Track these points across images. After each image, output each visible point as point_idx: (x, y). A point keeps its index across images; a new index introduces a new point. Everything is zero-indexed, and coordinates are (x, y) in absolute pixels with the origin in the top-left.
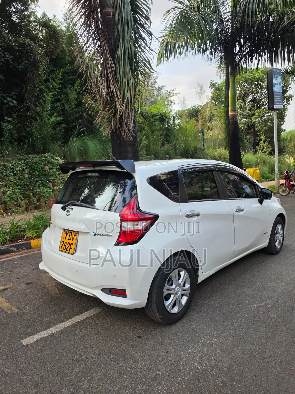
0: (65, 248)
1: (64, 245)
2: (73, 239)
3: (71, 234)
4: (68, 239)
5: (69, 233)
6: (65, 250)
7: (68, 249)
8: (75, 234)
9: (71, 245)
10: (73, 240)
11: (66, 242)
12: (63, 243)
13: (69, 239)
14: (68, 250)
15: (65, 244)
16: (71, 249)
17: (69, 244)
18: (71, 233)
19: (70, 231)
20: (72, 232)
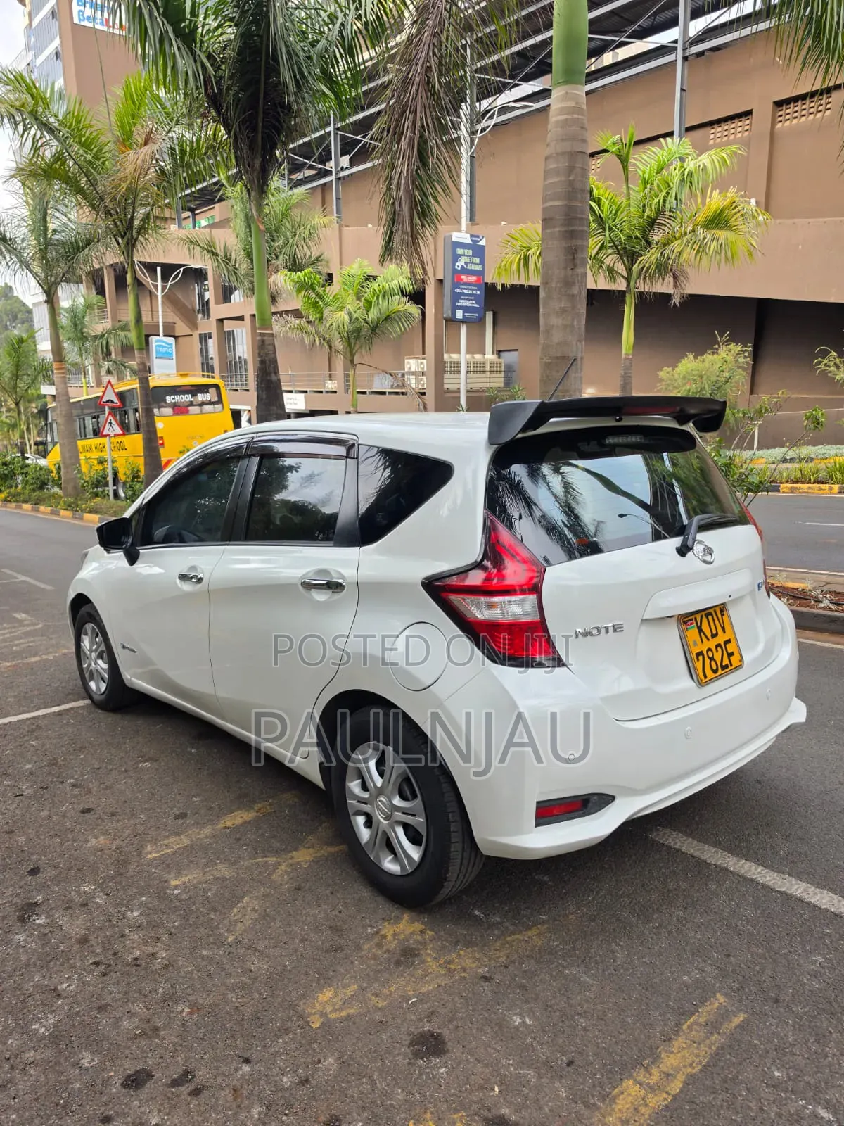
0: (715, 668)
1: (707, 661)
2: (723, 628)
3: (710, 618)
4: (709, 635)
5: (704, 619)
6: (720, 672)
7: (726, 662)
8: (722, 611)
9: (727, 646)
10: (724, 632)
11: (709, 650)
12: (701, 658)
13: (714, 636)
14: (727, 666)
15: (711, 656)
16: (731, 658)
17: (719, 649)
18: (711, 614)
19: (703, 613)
20: (712, 611)
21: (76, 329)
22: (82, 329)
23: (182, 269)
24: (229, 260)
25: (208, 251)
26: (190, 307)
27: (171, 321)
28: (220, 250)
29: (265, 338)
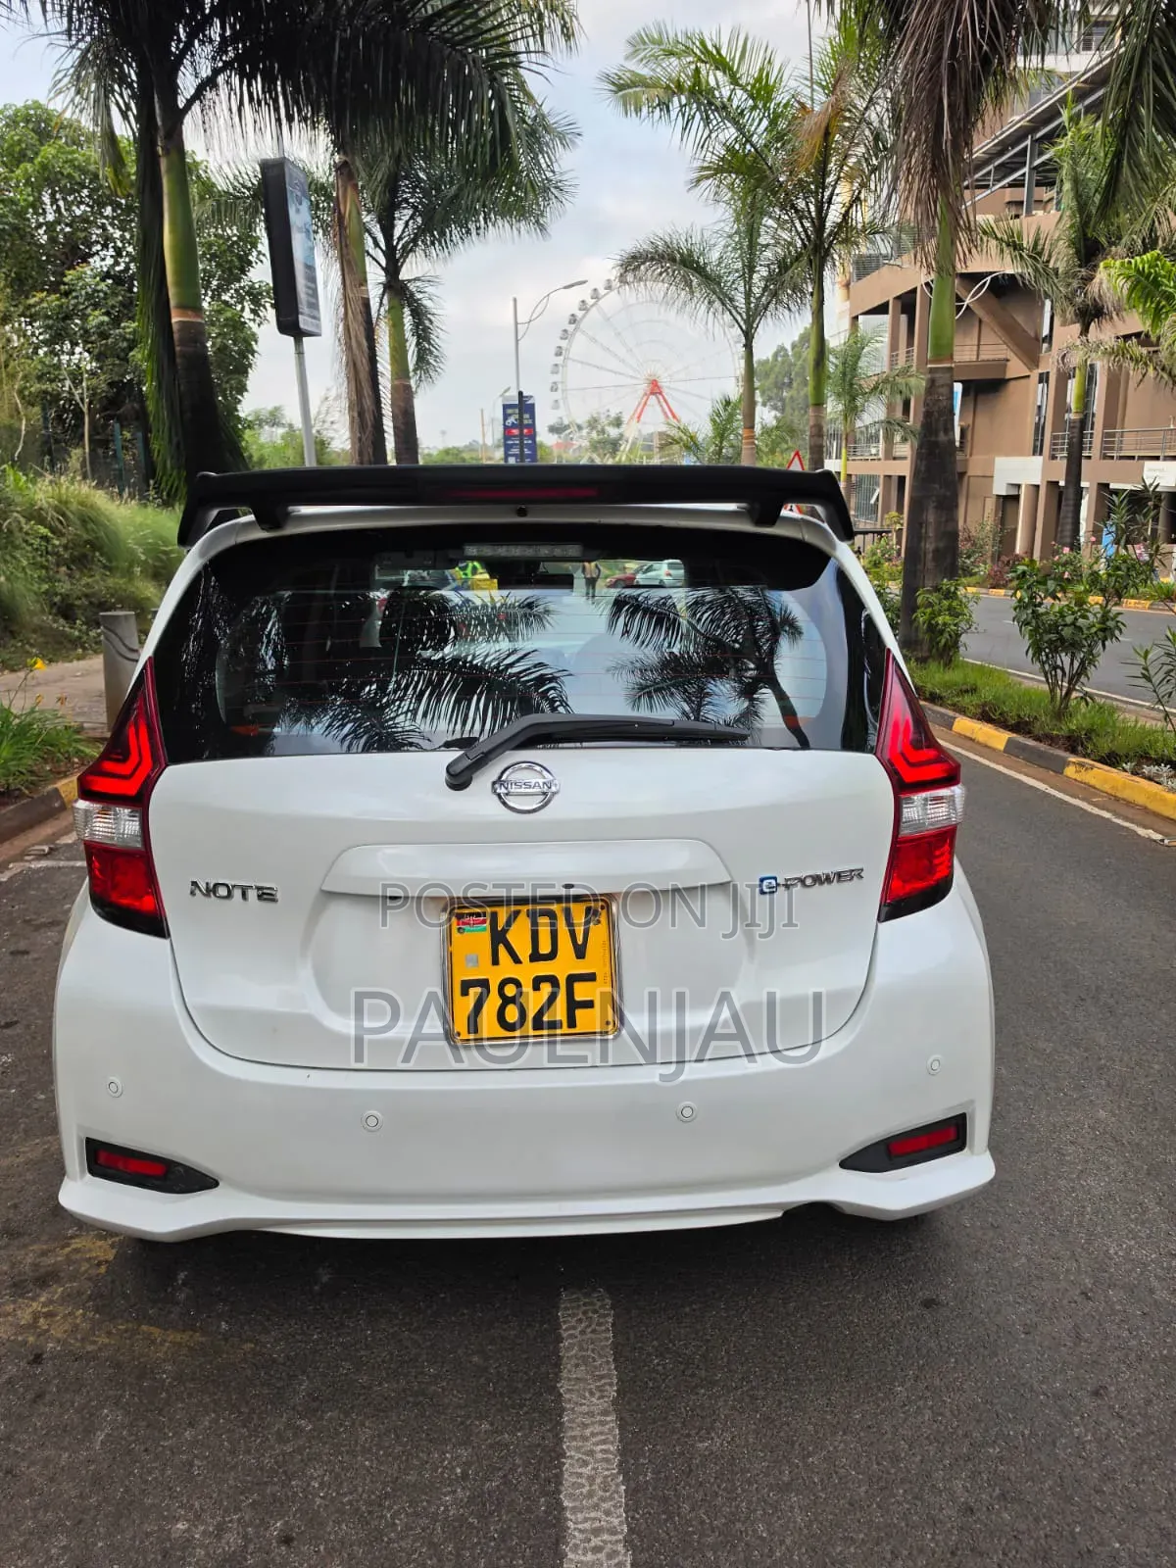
21: (844, 380)
22: (851, 379)
23: (989, 278)
24: (1040, 254)
25: (1008, 245)
26: (1032, 334)
27: (1003, 357)
28: (1027, 242)
29: (937, 375)
